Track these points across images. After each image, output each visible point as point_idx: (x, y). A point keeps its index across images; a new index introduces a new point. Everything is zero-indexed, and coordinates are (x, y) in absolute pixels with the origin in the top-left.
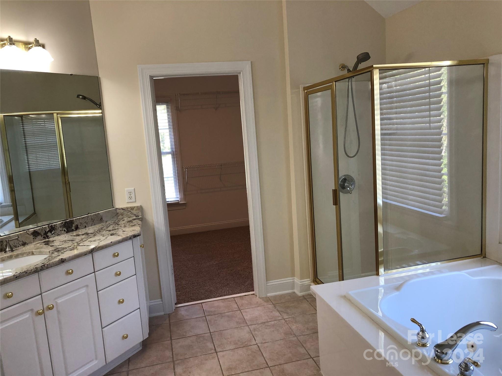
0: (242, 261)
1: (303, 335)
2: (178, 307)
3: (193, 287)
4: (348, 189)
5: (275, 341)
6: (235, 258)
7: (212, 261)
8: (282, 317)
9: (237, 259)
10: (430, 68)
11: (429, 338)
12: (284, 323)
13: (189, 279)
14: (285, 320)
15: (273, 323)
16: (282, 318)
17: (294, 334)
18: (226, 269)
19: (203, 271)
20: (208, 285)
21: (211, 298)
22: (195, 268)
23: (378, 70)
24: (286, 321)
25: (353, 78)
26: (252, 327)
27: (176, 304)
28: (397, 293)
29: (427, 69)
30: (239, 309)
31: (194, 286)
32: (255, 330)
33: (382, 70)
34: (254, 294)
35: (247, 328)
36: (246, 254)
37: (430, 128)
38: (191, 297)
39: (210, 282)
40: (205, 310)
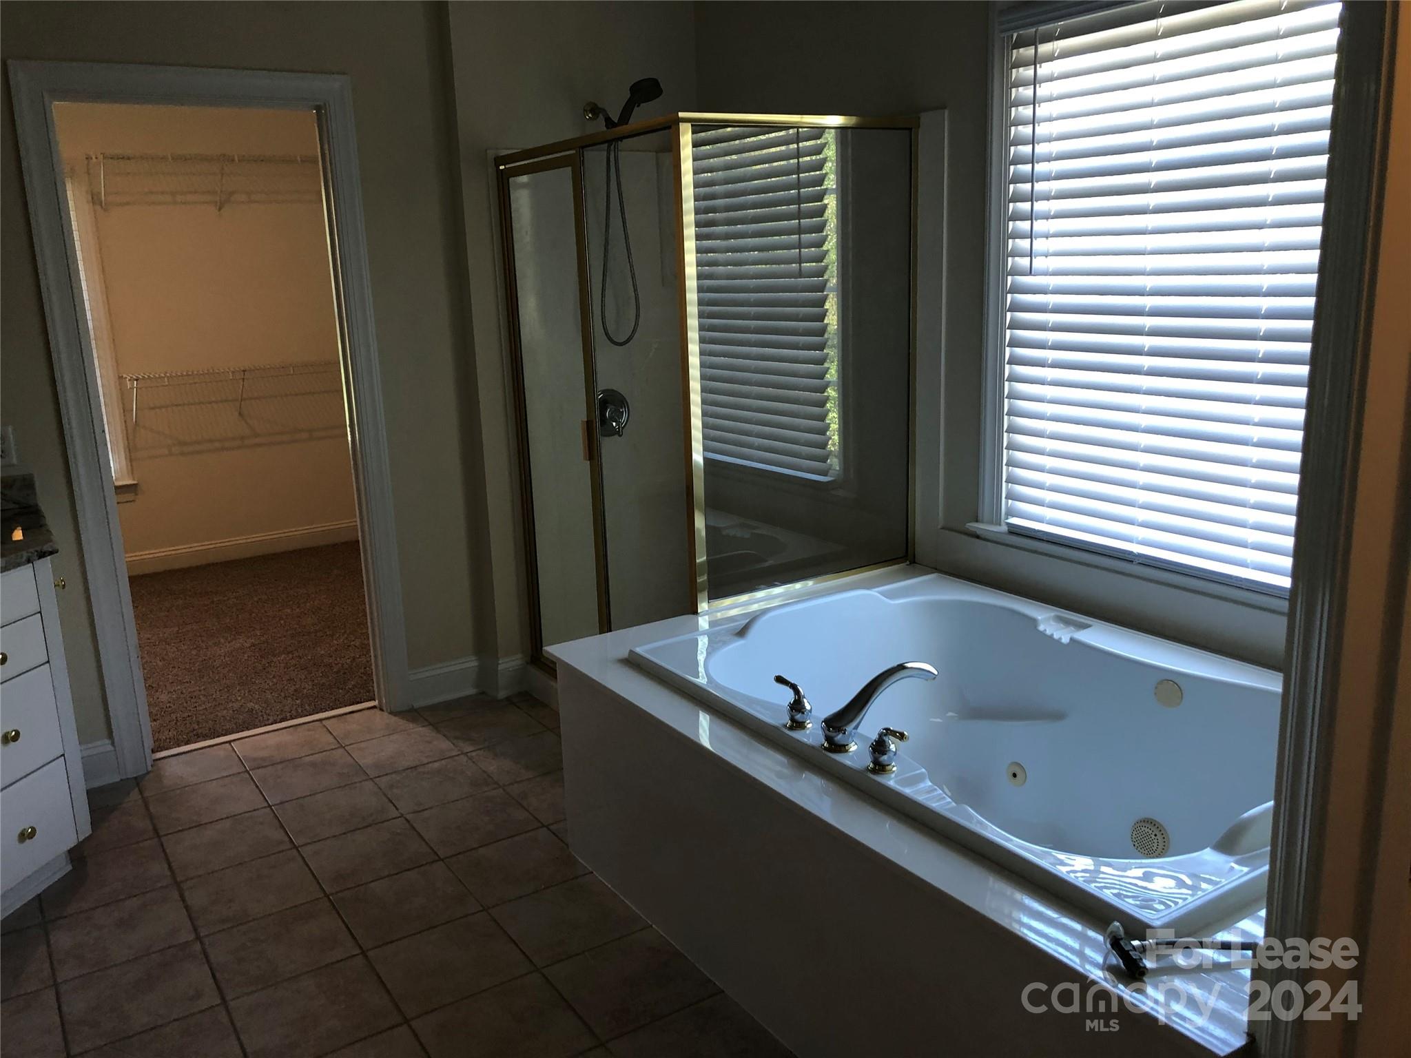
0: (328, 633)
1: (517, 782)
2: (160, 759)
3: (196, 707)
4: (614, 424)
5: (448, 803)
6: (305, 626)
7: (239, 639)
8: (459, 750)
9: (312, 630)
10: (800, 130)
11: (810, 711)
12: (467, 761)
13: (179, 687)
14: (467, 756)
15: (436, 765)
16: (459, 753)
17: (496, 783)
18: (283, 656)
19: (215, 667)
20: (239, 698)
21: (256, 727)
22: (190, 660)
23: (689, 125)
24: (471, 758)
25: (620, 142)
26: (383, 782)
27: (153, 751)
28: (740, 642)
29: (791, 131)
30: (339, 745)
31: (197, 705)
32: (391, 787)
33: (698, 127)
34: (374, 707)
35: (369, 784)
36: (335, 615)
37: (800, 274)
38: (194, 730)
39: (243, 689)
40: (244, 757)
